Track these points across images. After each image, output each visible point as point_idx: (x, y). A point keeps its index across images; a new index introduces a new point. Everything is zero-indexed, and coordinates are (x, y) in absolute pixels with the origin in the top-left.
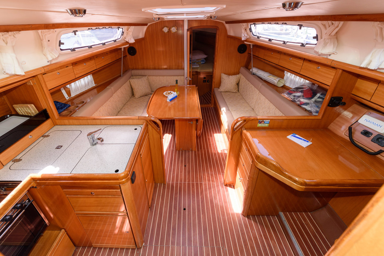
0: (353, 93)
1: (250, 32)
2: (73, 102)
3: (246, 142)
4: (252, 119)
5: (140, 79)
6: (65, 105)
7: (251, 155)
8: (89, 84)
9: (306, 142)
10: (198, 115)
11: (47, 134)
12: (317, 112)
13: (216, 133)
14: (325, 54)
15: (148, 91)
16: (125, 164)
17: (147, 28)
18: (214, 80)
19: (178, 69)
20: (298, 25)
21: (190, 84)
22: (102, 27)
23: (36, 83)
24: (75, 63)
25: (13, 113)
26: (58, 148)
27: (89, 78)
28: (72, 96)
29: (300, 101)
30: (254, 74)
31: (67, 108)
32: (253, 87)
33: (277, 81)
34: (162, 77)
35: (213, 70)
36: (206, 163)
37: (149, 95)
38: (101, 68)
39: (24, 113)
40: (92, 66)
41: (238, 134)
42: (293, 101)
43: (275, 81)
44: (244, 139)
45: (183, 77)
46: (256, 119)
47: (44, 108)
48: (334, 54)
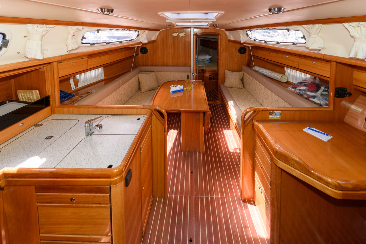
0: (354, 84)
1: (247, 36)
2: (78, 93)
3: (259, 135)
4: (262, 109)
5: (148, 74)
6: (69, 94)
7: (268, 151)
8: (99, 77)
9: (326, 136)
10: (205, 107)
11: (40, 123)
12: (327, 105)
13: (225, 129)
14: (316, 49)
15: (155, 85)
16: (121, 159)
17: (160, 33)
18: (219, 77)
19: (185, 66)
20: (286, 29)
21: (196, 79)
22: (122, 29)
23: (49, 70)
24: (91, 55)
25: (14, 99)
26: (47, 138)
27: (100, 70)
28: (78, 87)
29: (307, 94)
30: (256, 71)
31: (70, 98)
32: (258, 82)
33: (280, 77)
34: (170, 73)
35: (218, 69)
36: (217, 169)
37: (155, 90)
38: (113, 63)
39: (26, 99)
40: (105, 60)
41: (249, 127)
42: (301, 95)
43: (279, 77)
44: (256, 133)
45: (190, 73)
46: (265, 110)
47: (47, 95)
48: (323, 49)
